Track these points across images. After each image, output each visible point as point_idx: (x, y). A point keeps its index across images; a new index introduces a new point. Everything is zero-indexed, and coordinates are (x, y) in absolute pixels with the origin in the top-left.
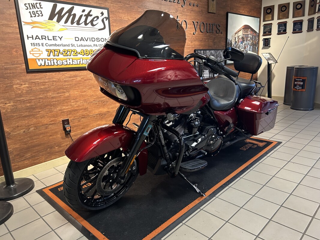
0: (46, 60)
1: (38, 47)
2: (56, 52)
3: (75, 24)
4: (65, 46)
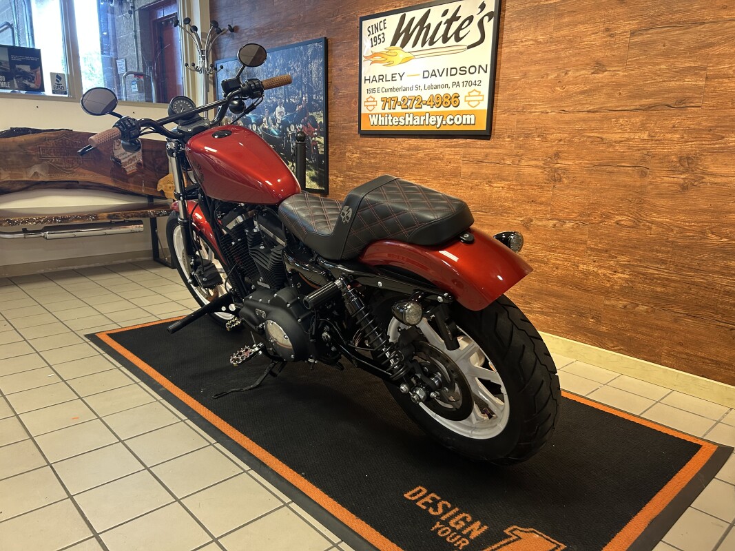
0: (380, 116)
1: (372, 95)
2: (392, 102)
3: (427, 46)
4: (405, 89)
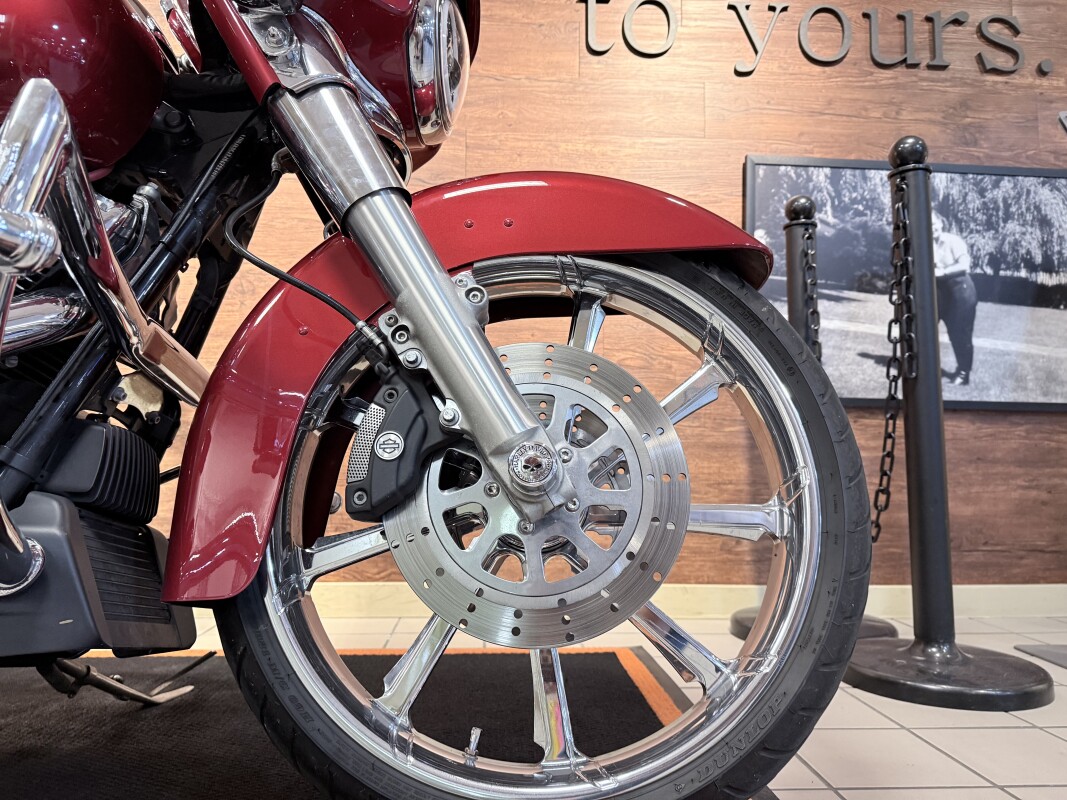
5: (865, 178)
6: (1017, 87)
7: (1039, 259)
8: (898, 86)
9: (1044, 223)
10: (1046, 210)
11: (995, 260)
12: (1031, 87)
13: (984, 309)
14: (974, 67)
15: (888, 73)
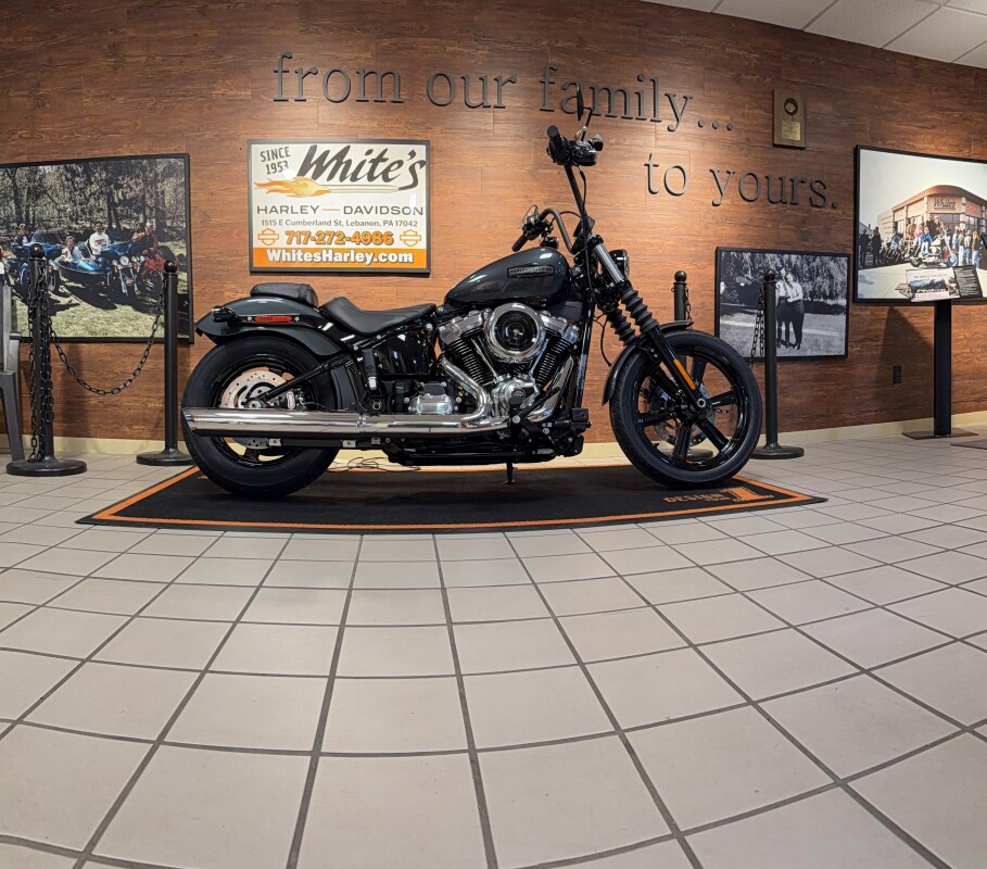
1: (272, 227)
3: (347, 181)
4: (321, 224)
5: (765, 258)
6: (825, 213)
7: (828, 294)
8: (778, 212)
9: (831, 277)
10: (832, 271)
11: (812, 294)
12: (829, 213)
13: (807, 316)
14: (807, 203)
15: (774, 206)
